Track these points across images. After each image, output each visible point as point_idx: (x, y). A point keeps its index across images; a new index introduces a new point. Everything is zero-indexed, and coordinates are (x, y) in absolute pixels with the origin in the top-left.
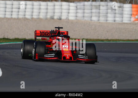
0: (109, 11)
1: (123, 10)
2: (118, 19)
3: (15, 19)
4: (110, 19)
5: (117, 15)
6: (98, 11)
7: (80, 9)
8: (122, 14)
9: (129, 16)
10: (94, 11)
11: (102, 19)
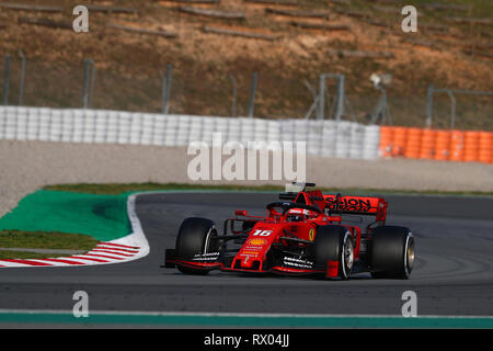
0: (340, 137)
1: (363, 136)
2: (354, 152)
3: (169, 148)
4: (341, 151)
5: (353, 146)
6: (318, 136)
7: (288, 132)
8: (361, 143)
9: (373, 147)
10: (312, 136)
11: (326, 152)
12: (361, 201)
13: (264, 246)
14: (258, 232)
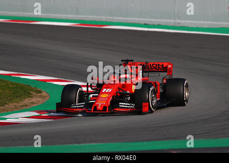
12: (159, 65)
13: (108, 98)
14: (105, 90)
